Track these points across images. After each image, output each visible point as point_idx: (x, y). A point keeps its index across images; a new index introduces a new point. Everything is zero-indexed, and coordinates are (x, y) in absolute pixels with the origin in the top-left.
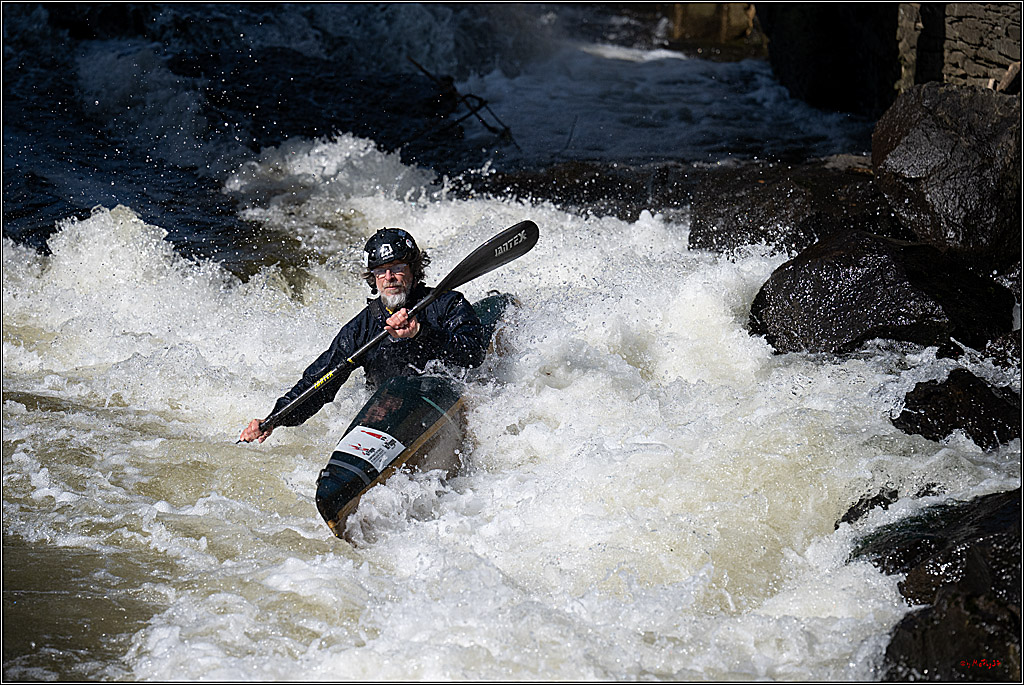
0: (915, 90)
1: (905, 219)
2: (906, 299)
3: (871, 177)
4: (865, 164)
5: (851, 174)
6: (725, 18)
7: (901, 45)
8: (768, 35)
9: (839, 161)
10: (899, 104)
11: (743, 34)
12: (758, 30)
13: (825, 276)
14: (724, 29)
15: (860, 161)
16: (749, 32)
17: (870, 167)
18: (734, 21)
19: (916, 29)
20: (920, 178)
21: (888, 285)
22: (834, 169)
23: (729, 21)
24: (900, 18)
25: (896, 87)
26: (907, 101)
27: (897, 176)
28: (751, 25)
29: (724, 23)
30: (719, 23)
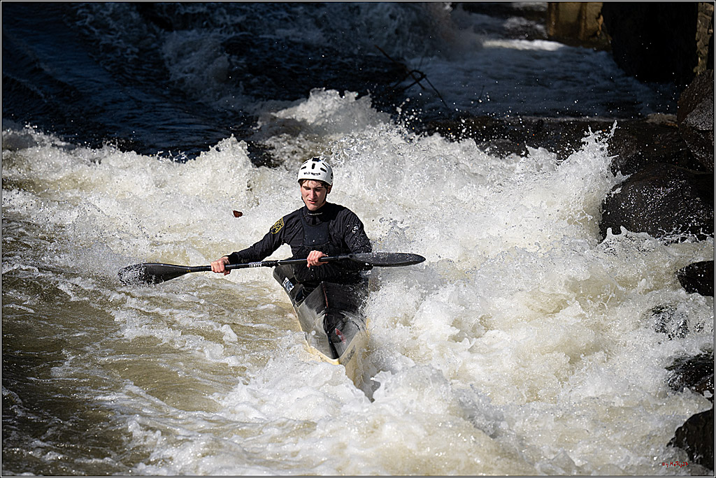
0: (706, 73)
1: (698, 157)
2: (697, 209)
3: (676, 129)
4: (672, 121)
5: (663, 127)
6: (583, 24)
7: (698, 44)
8: (611, 35)
9: (655, 118)
10: (697, 82)
11: (595, 34)
12: (604, 32)
13: (645, 193)
14: (583, 31)
15: (669, 118)
16: (599, 33)
17: (676, 123)
18: (589, 26)
19: (708, 34)
20: (709, 131)
21: (686, 200)
22: (652, 123)
23: (586, 25)
24: (698, 26)
25: (695, 71)
26: (701, 80)
27: (694, 128)
28: (600, 28)
29: (583, 27)
30: (579, 27)
